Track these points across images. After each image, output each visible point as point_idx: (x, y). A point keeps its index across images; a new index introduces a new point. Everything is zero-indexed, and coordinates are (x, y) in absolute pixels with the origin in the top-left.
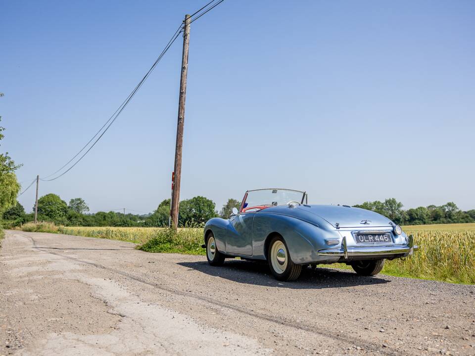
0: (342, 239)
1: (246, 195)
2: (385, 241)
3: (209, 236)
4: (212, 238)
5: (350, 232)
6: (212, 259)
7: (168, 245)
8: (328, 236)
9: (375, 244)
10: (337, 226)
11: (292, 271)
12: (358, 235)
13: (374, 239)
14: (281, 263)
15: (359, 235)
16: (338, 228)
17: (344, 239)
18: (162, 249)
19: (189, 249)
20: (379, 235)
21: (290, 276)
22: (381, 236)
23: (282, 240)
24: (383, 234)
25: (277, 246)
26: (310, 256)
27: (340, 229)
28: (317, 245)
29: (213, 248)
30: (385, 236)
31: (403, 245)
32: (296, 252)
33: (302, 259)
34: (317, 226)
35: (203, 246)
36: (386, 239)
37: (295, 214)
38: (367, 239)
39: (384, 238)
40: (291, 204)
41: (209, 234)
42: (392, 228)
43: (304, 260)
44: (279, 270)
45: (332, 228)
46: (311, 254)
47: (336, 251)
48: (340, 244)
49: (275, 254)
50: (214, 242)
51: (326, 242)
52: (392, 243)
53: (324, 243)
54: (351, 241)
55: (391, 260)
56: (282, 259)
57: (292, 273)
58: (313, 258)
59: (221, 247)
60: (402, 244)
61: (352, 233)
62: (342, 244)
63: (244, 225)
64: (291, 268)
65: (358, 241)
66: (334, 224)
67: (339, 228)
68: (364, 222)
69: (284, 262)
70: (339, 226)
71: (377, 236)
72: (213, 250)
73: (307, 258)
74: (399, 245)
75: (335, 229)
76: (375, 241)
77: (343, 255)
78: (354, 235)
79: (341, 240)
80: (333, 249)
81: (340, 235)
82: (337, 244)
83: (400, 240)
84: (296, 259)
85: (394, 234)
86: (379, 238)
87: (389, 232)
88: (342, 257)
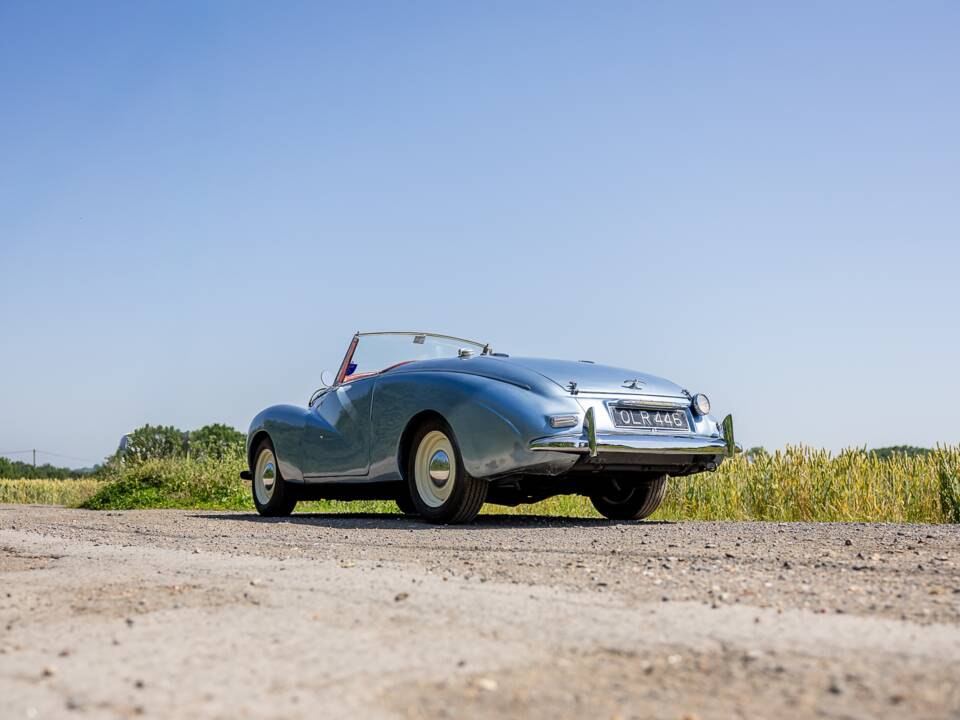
0: (584, 414)
1: (355, 343)
2: (674, 426)
4: (267, 450)
5: (600, 402)
6: (265, 500)
7: (153, 493)
8: (551, 408)
9: (655, 432)
10: (573, 388)
11: (467, 495)
12: (619, 409)
13: (652, 419)
14: (439, 484)
15: (620, 409)
17: (589, 414)
18: (136, 501)
19: (205, 500)
20: (663, 412)
21: (462, 509)
22: (667, 415)
23: (444, 427)
24: (670, 411)
25: (434, 444)
26: (511, 456)
27: (579, 395)
28: (526, 429)
29: (268, 475)
30: (676, 416)
32: (480, 451)
33: (493, 465)
34: (527, 389)
35: (245, 475)
36: (678, 422)
37: (475, 368)
38: (639, 420)
39: (672, 419)
40: (463, 350)
41: (259, 444)
42: (689, 402)
43: (496, 467)
44: (433, 498)
45: (560, 392)
46: (512, 450)
47: (570, 440)
48: (579, 427)
49: (426, 464)
50: (272, 461)
51: (549, 420)
52: (689, 431)
53: (543, 423)
55: (686, 474)
56: (440, 475)
57: (464, 503)
58: (517, 460)
59: (291, 473)
60: (710, 434)
61: (604, 403)
62: (585, 427)
63: (354, 415)
64: (464, 492)
65: (618, 421)
66: (566, 384)
67: (577, 393)
68: (629, 384)
69: (445, 481)
70: (577, 388)
71: (658, 415)
72: (270, 481)
73: (503, 461)
74: (703, 437)
75: (569, 394)
76: (655, 425)
77: (587, 449)
78: (609, 407)
79: (581, 417)
80: (563, 437)
81: (579, 407)
82: (573, 426)
83: (706, 426)
84: (477, 467)
85: (694, 412)
86: (663, 419)
87: (684, 409)
88: (584, 455)
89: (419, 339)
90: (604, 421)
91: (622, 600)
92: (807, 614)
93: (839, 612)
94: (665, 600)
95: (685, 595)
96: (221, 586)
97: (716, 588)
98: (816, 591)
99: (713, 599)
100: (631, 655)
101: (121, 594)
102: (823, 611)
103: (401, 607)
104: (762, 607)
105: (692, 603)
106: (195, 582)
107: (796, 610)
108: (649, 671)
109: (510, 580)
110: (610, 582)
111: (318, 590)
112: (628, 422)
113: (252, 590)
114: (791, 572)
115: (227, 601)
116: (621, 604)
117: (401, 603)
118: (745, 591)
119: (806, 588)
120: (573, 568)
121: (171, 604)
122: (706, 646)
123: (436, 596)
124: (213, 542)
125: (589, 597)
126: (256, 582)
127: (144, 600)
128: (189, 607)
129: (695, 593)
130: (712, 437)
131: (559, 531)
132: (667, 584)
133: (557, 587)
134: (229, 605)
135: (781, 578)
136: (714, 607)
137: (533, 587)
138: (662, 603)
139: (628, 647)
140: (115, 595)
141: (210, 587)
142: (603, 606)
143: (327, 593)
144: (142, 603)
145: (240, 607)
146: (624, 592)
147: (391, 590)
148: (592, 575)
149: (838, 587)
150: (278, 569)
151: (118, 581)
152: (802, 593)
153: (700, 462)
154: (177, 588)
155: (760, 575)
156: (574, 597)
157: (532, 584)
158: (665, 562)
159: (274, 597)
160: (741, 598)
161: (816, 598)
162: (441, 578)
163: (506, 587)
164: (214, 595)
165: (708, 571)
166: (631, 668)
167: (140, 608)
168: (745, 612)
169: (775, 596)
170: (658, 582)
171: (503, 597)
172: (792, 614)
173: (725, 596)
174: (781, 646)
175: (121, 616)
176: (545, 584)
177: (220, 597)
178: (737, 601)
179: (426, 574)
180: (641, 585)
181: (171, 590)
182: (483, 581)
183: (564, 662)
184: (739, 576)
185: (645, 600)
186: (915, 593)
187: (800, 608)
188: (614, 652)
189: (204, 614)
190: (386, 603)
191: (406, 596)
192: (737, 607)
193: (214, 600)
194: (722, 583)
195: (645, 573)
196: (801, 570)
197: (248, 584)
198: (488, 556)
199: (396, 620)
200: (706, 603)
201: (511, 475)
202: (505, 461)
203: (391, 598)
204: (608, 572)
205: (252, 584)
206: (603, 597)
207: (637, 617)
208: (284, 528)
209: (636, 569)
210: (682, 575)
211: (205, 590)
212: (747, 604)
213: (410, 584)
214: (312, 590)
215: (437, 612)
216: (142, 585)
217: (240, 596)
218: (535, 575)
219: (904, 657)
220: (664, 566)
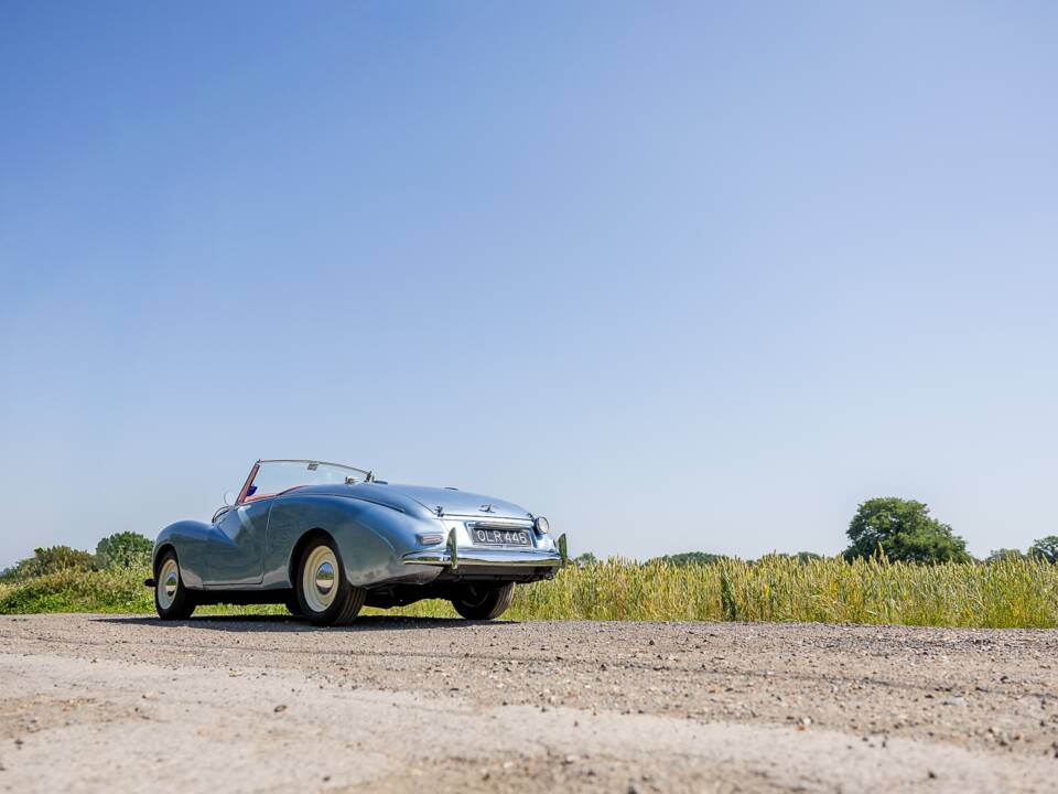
0: (448, 534)
1: (256, 468)
2: (521, 543)
3: (165, 558)
4: (171, 561)
5: (462, 523)
6: (166, 605)
8: (421, 528)
9: (505, 548)
10: (439, 511)
11: (347, 601)
12: (476, 530)
13: (503, 538)
14: (324, 591)
15: (478, 529)
16: (440, 514)
17: (452, 534)
18: (43, 606)
19: (110, 604)
20: (512, 532)
21: (343, 613)
22: (515, 534)
23: (330, 543)
24: (518, 530)
25: (321, 557)
26: (386, 568)
27: (445, 517)
28: (398, 545)
29: (171, 582)
30: (522, 535)
31: (551, 551)
32: (360, 563)
33: (371, 575)
34: (402, 512)
35: (149, 583)
36: (523, 539)
37: (359, 493)
38: (493, 538)
39: (519, 537)
40: (349, 477)
41: (164, 555)
42: (532, 524)
43: (373, 577)
44: (318, 604)
45: (428, 514)
46: (387, 563)
47: (436, 555)
48: (444, 544)
49: (313, 574)
50: (175, 570)
51: (419, 538)
52: (532, 547)
53: (414, 541)
55: (529, 582)
56: (325, 583)
57: (345, 608)
58: (391, 572)
59: (192, 580)
60: (548, 550)
61: (465, 524)
62: (448, 544)
63: (251, 531)
64: (345, 598)
65: (475, 539)
66: (434, 507)
67: (442, 515)
68: (485, 509)
69: (329, 589)
70: (443, 512)
71: (508, 534)
72: (173, 588)
73: (379, 572)
74: (543, 552)
75: (436, 516)
76: (505, 542)
77: (449, 562)
78: (469, 528)
79: (446, 536)
80: (430, 552)
81: (443, 527)
82: (439, 543)
83: (545, 543)
84: (357, 577)
85: (537, 532)
86: (511, 537)
87: (528, 529)
88: (447, 567)
89: (313, 466)
90: (464, 539)
91: (469, 705)
92: (616, 715)
93: (640, 712)
94: (505, 704)
95: (522, 699)
96: (113, 700)
97: (547, 691)
98: (624, 692)
99: (543, 702)
100: (473, 762)
101: (15, 711)
102: (628, 712)
103: (280, 718)
104: (582, 709)
105: (527, 706)
106: (90, 696)
107: (608, 711)
108: (487, 777)
109: (378, 686)
110: (461, 687)
111: (206, 703)
112: (483, 540)
113: (144, 704)
114: (606, 673)
115: (118, 716)
116: (469, 709)
117: (279, 714)
118: (569, 693)
119: (616, 689)
120: (431, 672)
121: (63, 721)
122: (535, 751)
123: (311, 707)
124: (112, 649)
125: (445, 702)
126: (147, 695)
127: (36, 718)
128: (80, 723)
129: (529, 696)
130: (549, 552)
131: (424, 632)
132: (508, 687)
133: (416, 694)
134: (119, 720)
135: (598, 679)
136: (544, 710)
137: (397, 693)
138: (502, 707)
139: (470, 755)
140: (8, 711)
141: (104, 700)
142: (453, 712)
143: (213, 706)
144: (34, 722)
145: (130, 723)
146: (473, 696)
147: (272, 701)
148: (447, 679)
149: (642, 687)
150: (170, 680)
151: (14, 696)
152: (613, 694)
153: (540, 572)
154: (72, 702)
155: (582, 676)
156: (430, 704)
157: (396, 690)
158: (508, 666)
159: (164, 711)
160: (565, 701)
161: (624, 699)
162: (317, 686)
163: (375, 695)
164: (106, 710)
165: (542, 674)
166: (472, 775)
167: (32, 727)
168: (568, 714)
169: (593, 698)
170: (501, 686)
171: (371, 704)
172: (604, 715)
173: (553, 698)
174: (594, 750)
175: (12, 737)
176: (406, 690)
177: (111, 712)
178: (562, 703)
179: (306, 682)
180: (487, 689)
181: (65, 705)
182: (354, 688)
183: (416, 772)
184: (566, 680)
185: (488, 705)
186: (698, 692)
187: (611, 709)
188: (459, 759)
189: (95, 731)
190: (266, 715)
191: (284, 707)
192: (563, 710)
193: (107, 715)
194: (552, 685)
195: (491, 676)
196: (615, 671)
197: (140, 698)
198: (361, 661)
199: (273, 733)
200: (537, 706)
201: (386, 584)
202: (381, 572)
203: (270, 708)
204: (461, 676)
205: (144, 697)
206: (456, 702)
207: (480, 722)
208: (183, 633)
209: (484, 673)
210: (520, 678)
211: (97, 705)
212: (570, 706)
213: (289, 693)
214: (200, 702)
215: (311, 723)
216: (37, 700)
217: (132, 710)
218: (400, 680)
219: (687, 757)
220: (507, 669)
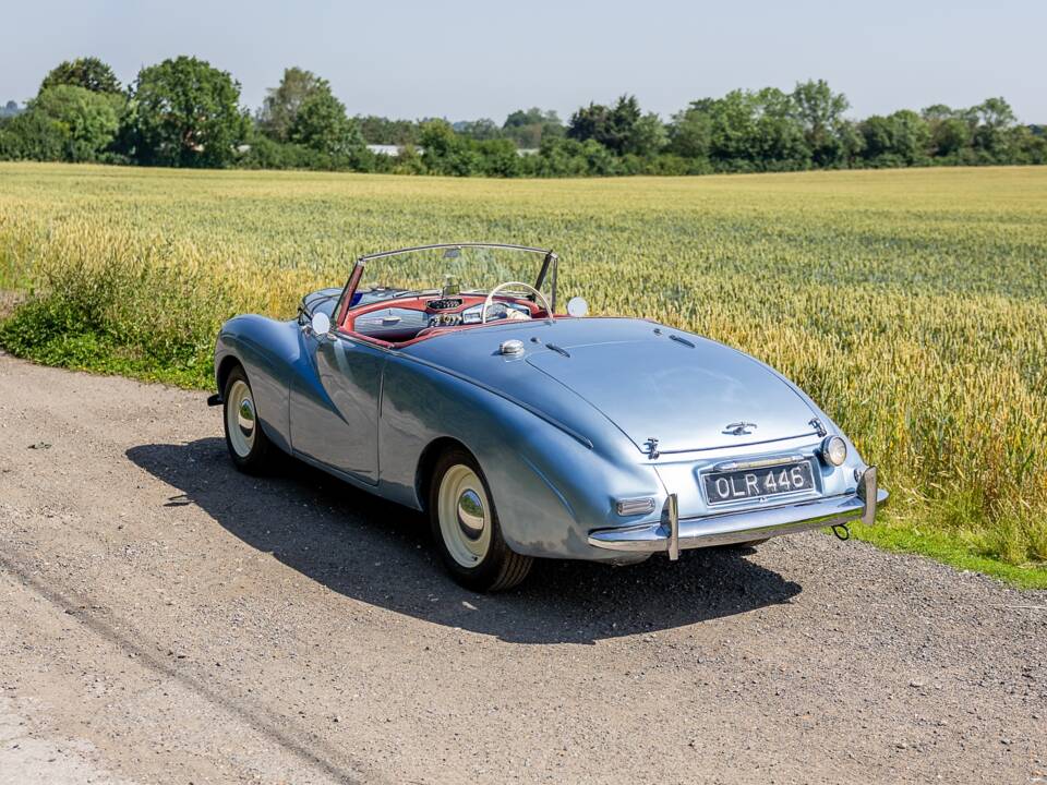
0: (666, 495)
1: (359, 269)
2: (793, 488)
3: (232, 375)
4: (240, 382)
5: (689, 468)
7: (89, 342)
8: (621, 486)
9: (765, 502)
10: (652, 447)
12: (714, 478)
13: (761, 485)
14: (473, 535)
15: (717, 480)
16: (652, 453)
20: (777, 470)
22: (784, 473)
24: (789, 465)
25: (462, 480)
26: (564, 542)
27: (662, 458)
30: (796, 473)
31: (848, 493)
33: (538, 545)
34: (589, 447)
36: (798, 480)
38: (741, 488)
39: (790, 478)
42: (818, 441)
45: (634, 455)
46: (566, 533)
47: (644, 534)
48: (657, 513)
49: (452, 502)
50: (248, 397)
51: (615, 504)
52: (814, 491)
53: (607, 508)
54: (690, 497)
56: (473, 522)
58: (572, 551)
60: (844, 492)
62: (664, 513)
65: (712, 496)
66: (642, 439)
67: (657, 456)
68: (734, 430)
70: (658, 449)
71: (771, 475)
72: (249, 424)
73: (552, 544)
74: (834, 497)
75: (645, 458)
76: (765, 492)
77: (663, 547)
78: (701, 477)
79: (660, 498)
80: (634, 529)
81: (658, 481)
82: (649, 513)
83: (839, 479)
84: (518, 542)
85: (823, 462)
86: (776, 481)
87: (809, 458)
112: (725, 496)
130: (846, 494)
202: (556, 543)
